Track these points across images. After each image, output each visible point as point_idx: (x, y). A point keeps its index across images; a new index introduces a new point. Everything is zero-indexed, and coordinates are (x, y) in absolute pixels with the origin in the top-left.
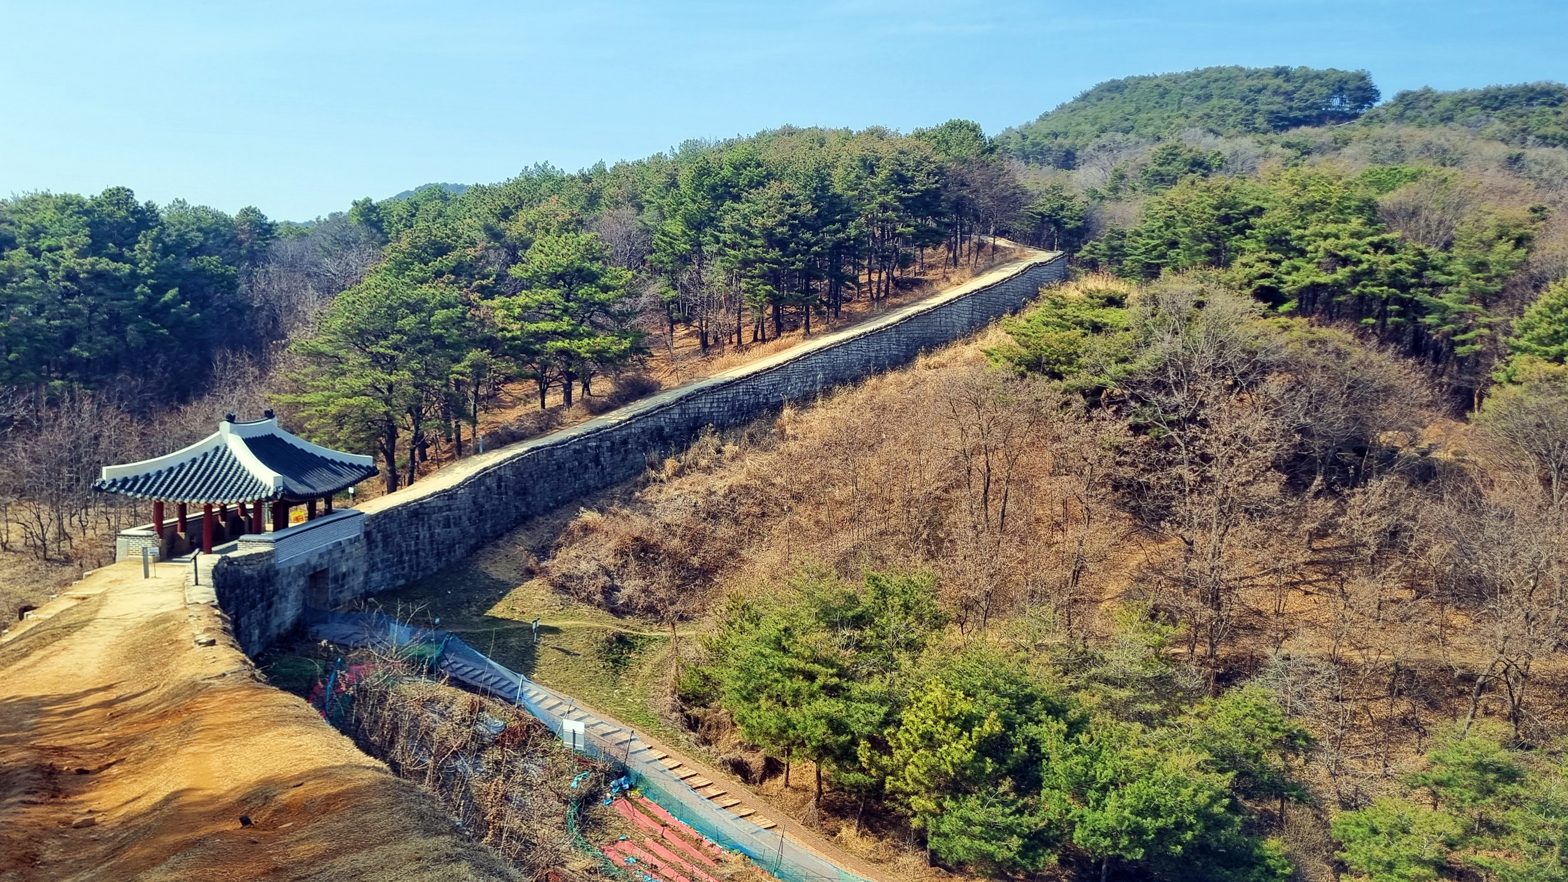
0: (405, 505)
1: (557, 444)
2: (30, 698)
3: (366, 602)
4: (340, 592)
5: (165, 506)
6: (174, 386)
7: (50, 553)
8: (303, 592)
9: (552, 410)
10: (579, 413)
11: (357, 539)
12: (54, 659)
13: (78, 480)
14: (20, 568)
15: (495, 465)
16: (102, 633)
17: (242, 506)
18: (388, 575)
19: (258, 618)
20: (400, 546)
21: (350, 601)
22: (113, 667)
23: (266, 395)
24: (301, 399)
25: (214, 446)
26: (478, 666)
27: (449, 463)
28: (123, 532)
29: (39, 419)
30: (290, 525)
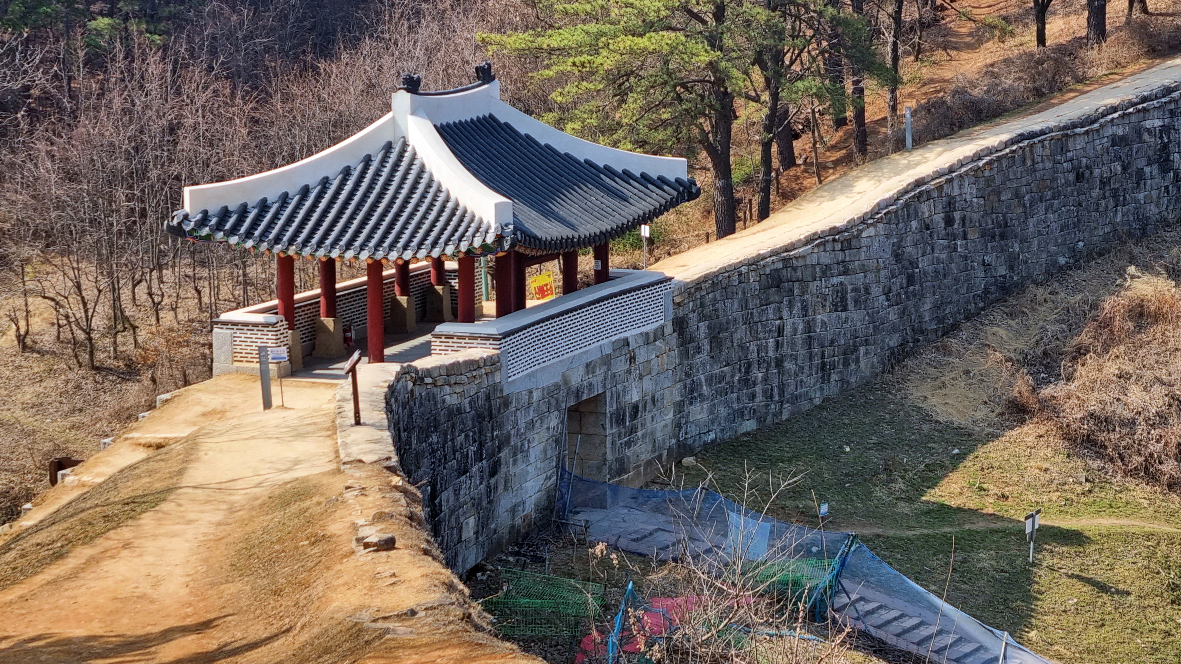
0: (754, 263)
1: (1074, 126)
2: (68, 641)
3: (679, 463)
4: (628, 444)
5: (297, 264)
6: (307, 24)
7: (100, 356)
8: (557, 442)
9: (1060, 49)
10: (1123, 54)
11: (659, 334)
12: (108, 565)
13: (143, 214)
14: (49, 383)
15: (939, 174)
16: (192, 516)
17: (438, 263)
18: (723, 411)
19: (474, 492)
20: (743, 347)
21: (649, 463)
22: (212, 585)
23: (478, 35)
24: (544, 42)
25: (383, 143)
26: (909, 609)
27: (840, 170)
28: (225, 317)
29: (73, 96)
30: (530, 303)
